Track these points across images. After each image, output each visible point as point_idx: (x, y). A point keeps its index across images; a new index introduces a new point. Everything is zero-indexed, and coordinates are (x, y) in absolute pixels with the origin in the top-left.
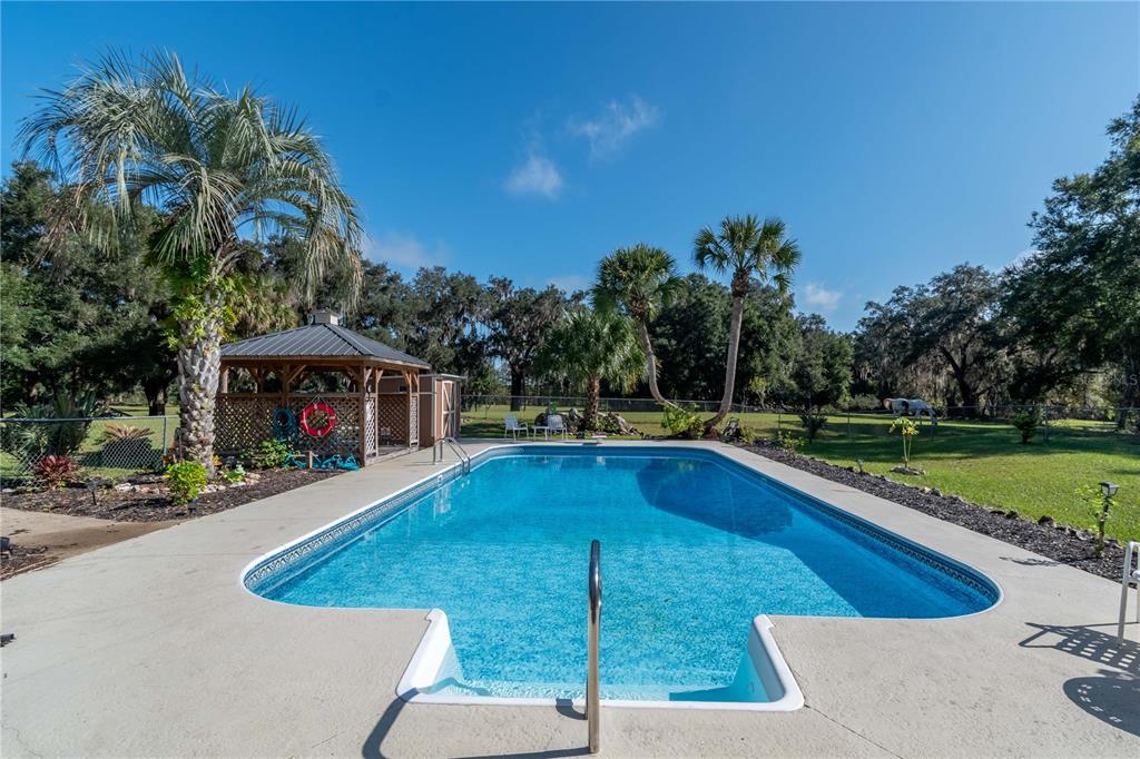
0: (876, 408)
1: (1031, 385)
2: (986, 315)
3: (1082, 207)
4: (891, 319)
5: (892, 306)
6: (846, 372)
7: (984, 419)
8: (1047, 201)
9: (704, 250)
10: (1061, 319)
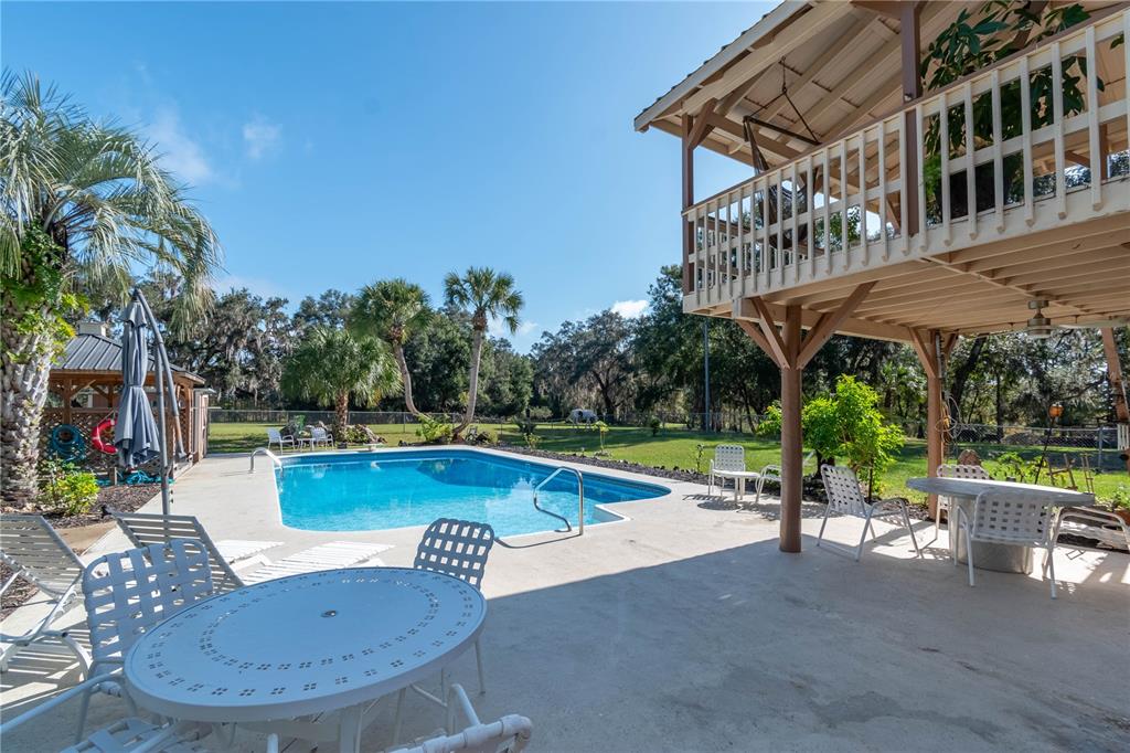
0: (549, 418)
1: (647, 398)
2: (621, 347)
3: (675, 287)
4: (560, 347)
5: (561, 336)
6: (527, 388)
7: (620, 424)
8: (658, 280)
9: (453, 289)
10: (666, 357)
